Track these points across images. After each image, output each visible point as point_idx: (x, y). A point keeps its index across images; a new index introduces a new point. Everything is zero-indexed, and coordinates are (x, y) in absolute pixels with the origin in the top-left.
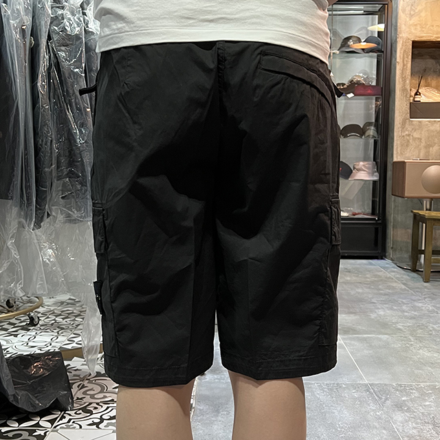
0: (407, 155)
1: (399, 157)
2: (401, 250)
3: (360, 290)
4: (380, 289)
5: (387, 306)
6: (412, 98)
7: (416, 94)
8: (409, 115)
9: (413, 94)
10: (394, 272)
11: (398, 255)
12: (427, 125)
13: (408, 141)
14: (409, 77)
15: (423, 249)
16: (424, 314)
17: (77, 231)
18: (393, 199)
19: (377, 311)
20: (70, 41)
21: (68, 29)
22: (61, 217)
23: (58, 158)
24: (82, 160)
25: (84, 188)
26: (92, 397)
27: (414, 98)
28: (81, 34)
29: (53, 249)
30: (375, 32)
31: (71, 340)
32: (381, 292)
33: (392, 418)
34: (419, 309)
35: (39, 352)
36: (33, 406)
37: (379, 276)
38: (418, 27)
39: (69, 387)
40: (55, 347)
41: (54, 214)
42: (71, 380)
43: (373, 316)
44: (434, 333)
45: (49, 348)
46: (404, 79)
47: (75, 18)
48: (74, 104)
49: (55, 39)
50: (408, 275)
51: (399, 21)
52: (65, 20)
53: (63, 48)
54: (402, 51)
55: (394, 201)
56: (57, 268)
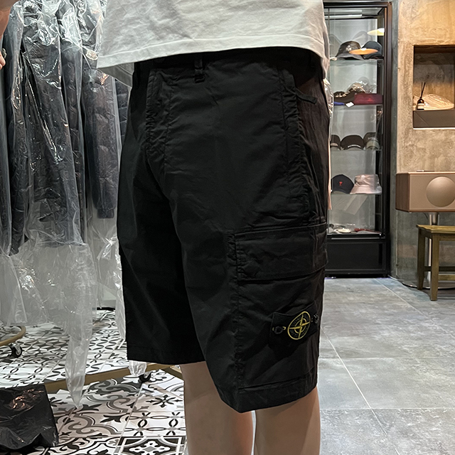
0: (411, 166)
1: (402, 169)
2: (407, 267)
3: (364, 311)
4: (384, 309)
5: (392, 326)
6: (415, 106)
7: (419, 102)
8: (412, 124)
9: (416, 102)
10: (399, 290)
11: (404, 272)
12: (431, 134)
13: (412, 152)
14: (412, 84)
15: (430, 265)
16: (431, 335)
17: (58, 255)
18: (397, 214)
19: (381, 332)
20: (45, 52)
21: (43, 40)
22: (40, 241)
23: (35, 177)
24: (61, 179)
25: (63, 209)
26: (79, 431)
27: (417, 106)
28: (56, 44)
29: (31, 275)
30: (374, 36)
31: (56, 372)
32: (386, 312)
33: (397, 446)
34: (426, 329)
35: (22, 385)
36: (15, 443)
37: (384, 296)
38: (420, 31)
39: (54, 421)
40: (40, 379)
41: (32, 237)
42: (56, 414)
43: (377, 338)
44: (441, 355)
45: (33, 380)
46: (406, 87)
47: (50, 27)
48: (50, 120)
49: (29, 51)
50: (415, 294)
51: (400, 25)
52: (39, 30)
53: (37, 60)
54: (404, 57)
55: (398, 215)
56: (37, 295)
